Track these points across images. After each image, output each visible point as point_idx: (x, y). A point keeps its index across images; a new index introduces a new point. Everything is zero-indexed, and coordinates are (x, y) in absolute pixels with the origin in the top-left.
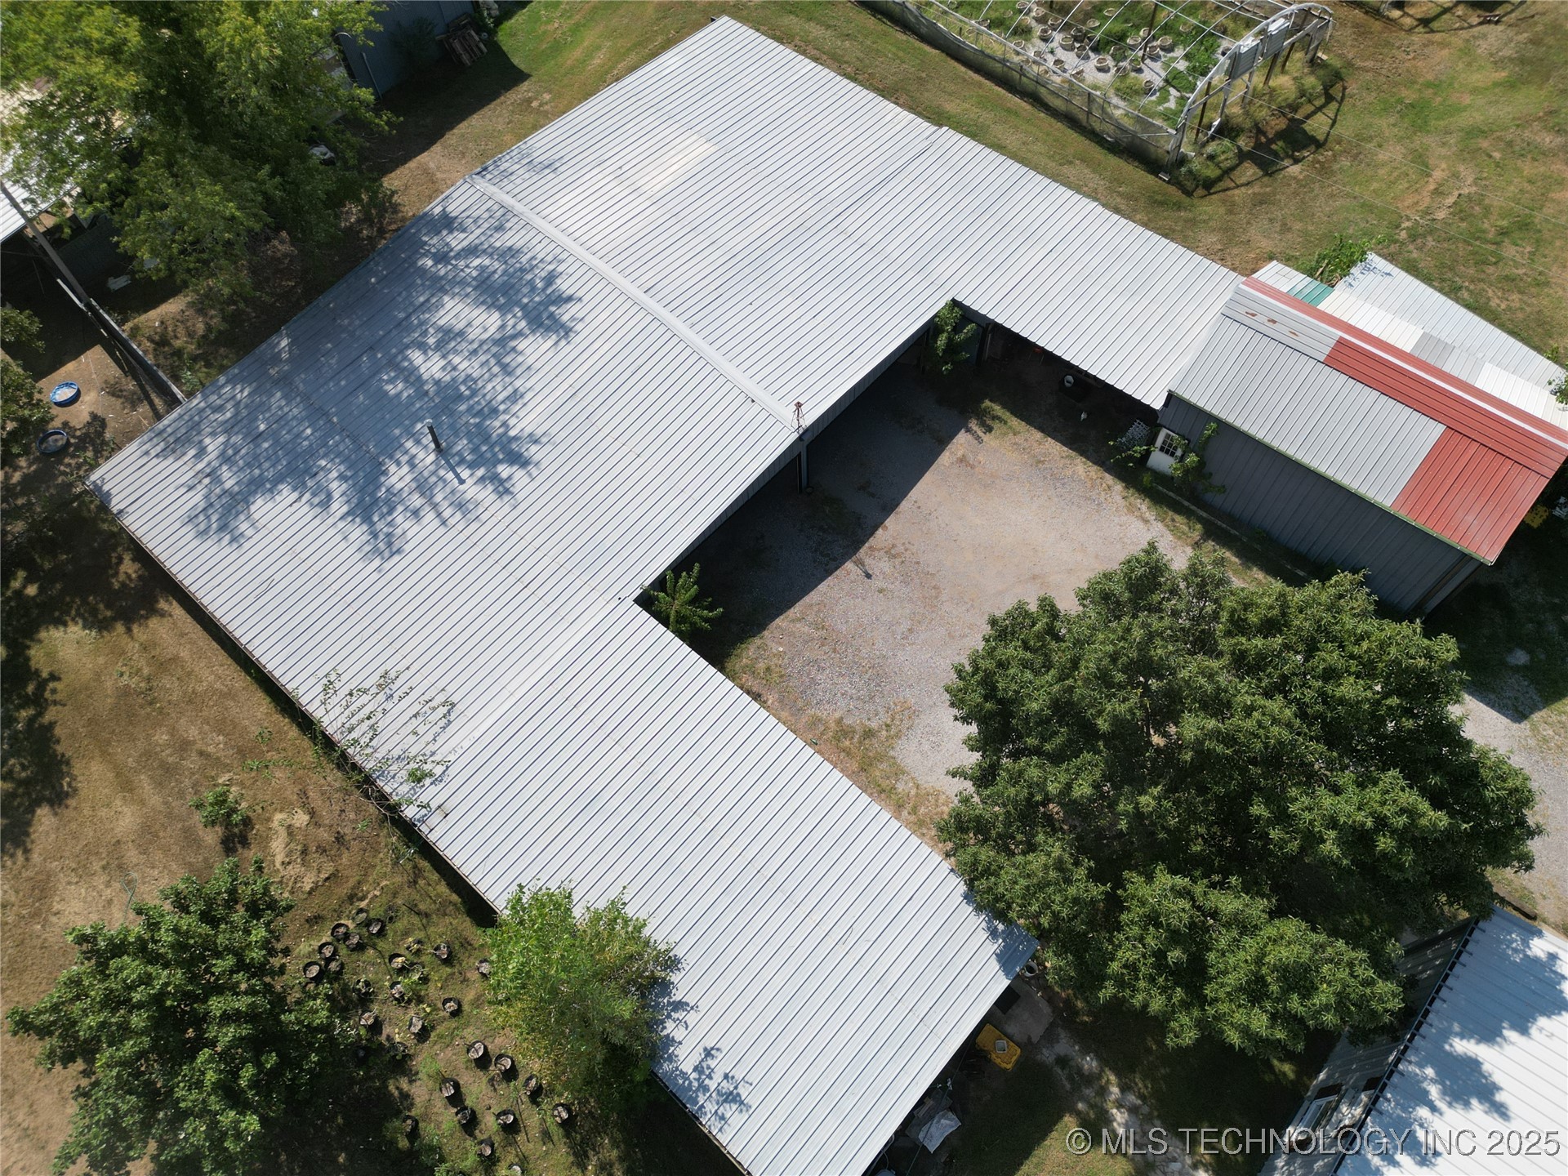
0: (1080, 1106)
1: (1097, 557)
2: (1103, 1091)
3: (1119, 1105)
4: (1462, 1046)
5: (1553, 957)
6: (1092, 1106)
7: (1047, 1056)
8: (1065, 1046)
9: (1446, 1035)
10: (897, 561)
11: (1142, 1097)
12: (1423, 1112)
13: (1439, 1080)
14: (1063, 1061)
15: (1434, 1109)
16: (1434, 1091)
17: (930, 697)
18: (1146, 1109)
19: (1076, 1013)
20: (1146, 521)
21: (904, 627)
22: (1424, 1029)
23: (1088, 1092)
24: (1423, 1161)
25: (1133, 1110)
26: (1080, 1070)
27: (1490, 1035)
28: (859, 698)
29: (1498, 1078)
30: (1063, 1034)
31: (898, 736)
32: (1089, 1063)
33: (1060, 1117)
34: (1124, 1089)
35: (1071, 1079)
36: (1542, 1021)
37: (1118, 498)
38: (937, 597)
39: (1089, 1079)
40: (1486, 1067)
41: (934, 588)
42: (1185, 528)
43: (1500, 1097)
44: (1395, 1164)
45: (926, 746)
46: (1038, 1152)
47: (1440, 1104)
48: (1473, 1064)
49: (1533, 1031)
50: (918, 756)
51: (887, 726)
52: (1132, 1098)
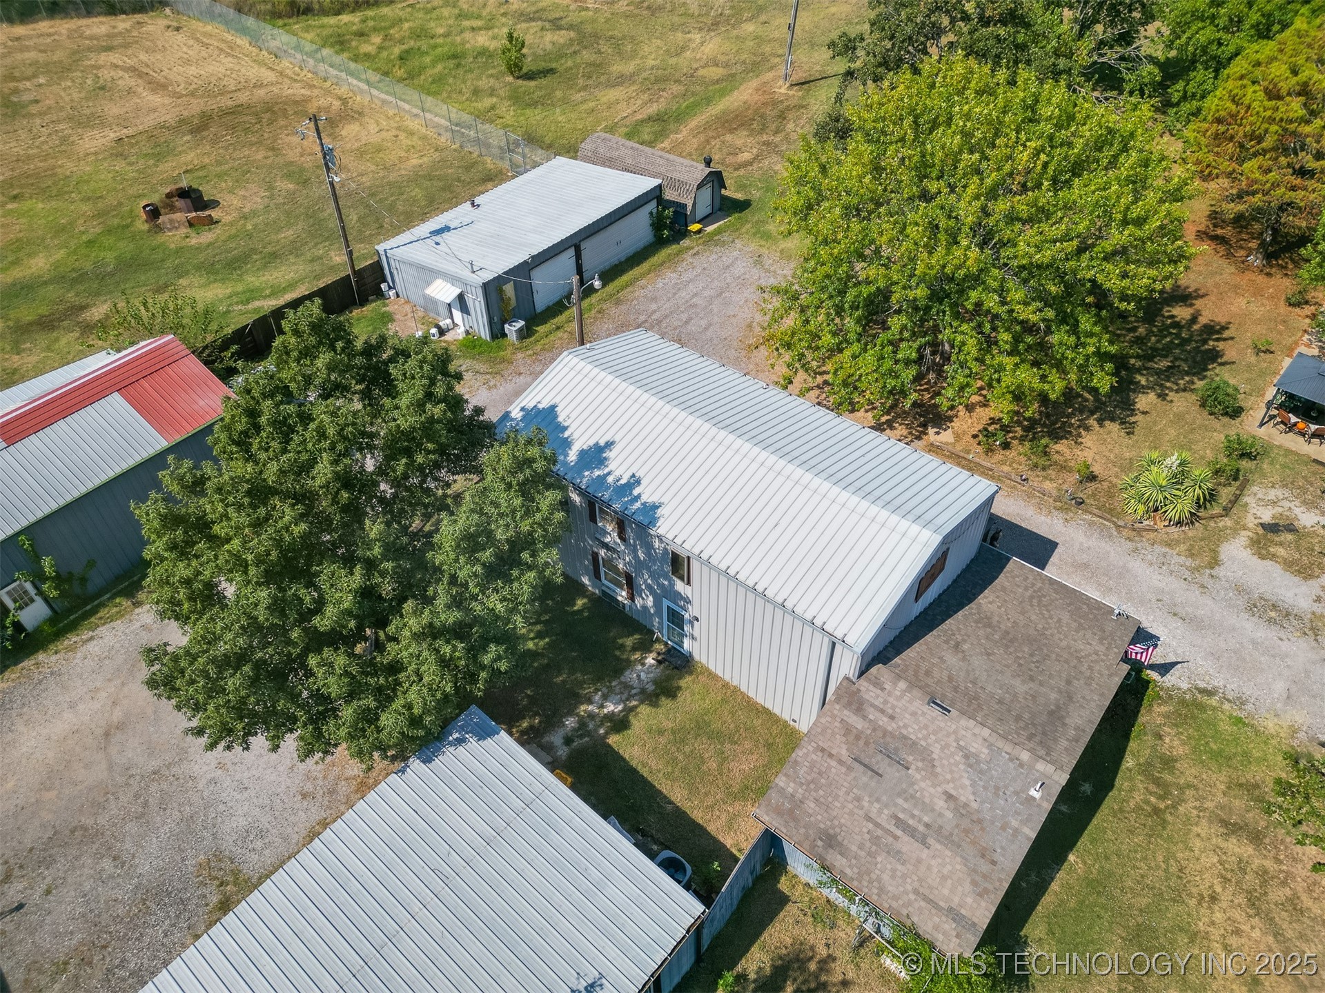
0: (602, 731)
1: (110, 680)
2: (591, 716)
3: (602, 706)
4: (573, 456)
5: (523, 409)
6: (602, 724)
7: (563, 752)
8: (556, 738)
9: (565, 463)
10: (17, 872)
11: (597, 690)
12: (610, 479)
13: (592, 469)
14: (568, 741)
15: (609, 473)
16: (597, 473)
17: (203, 839)
18: (605, 690)
19: (531, 727)
20: (92, 638)
21: (107, 864)
22: (561, 474)
23: (591, 726)
24: (638, 482)
25: (605, 697)
26: (574, 730)
27: (567, 443)
28: (177, 917)
29: (591, 442)
30: (546, 739)
31: (236, 873)
32: (570, 722)
33: (609, 746)
34: (589, 701)
35: (581, 736)
36: (560, 419)
37: (54, 658)
38: (86, 830)
39: (582, 724)
40: (585, 447)
41: (73, 831)
42: (115, 610)
43: (602, 443)
44: (639, 496)
45: (259, 844)
46: (634, 764)
47: (606, 471)
48: (583, 454)
49: (566, 424)
50: (266, 852)
51: (221, 884)
52: (597, 698)
